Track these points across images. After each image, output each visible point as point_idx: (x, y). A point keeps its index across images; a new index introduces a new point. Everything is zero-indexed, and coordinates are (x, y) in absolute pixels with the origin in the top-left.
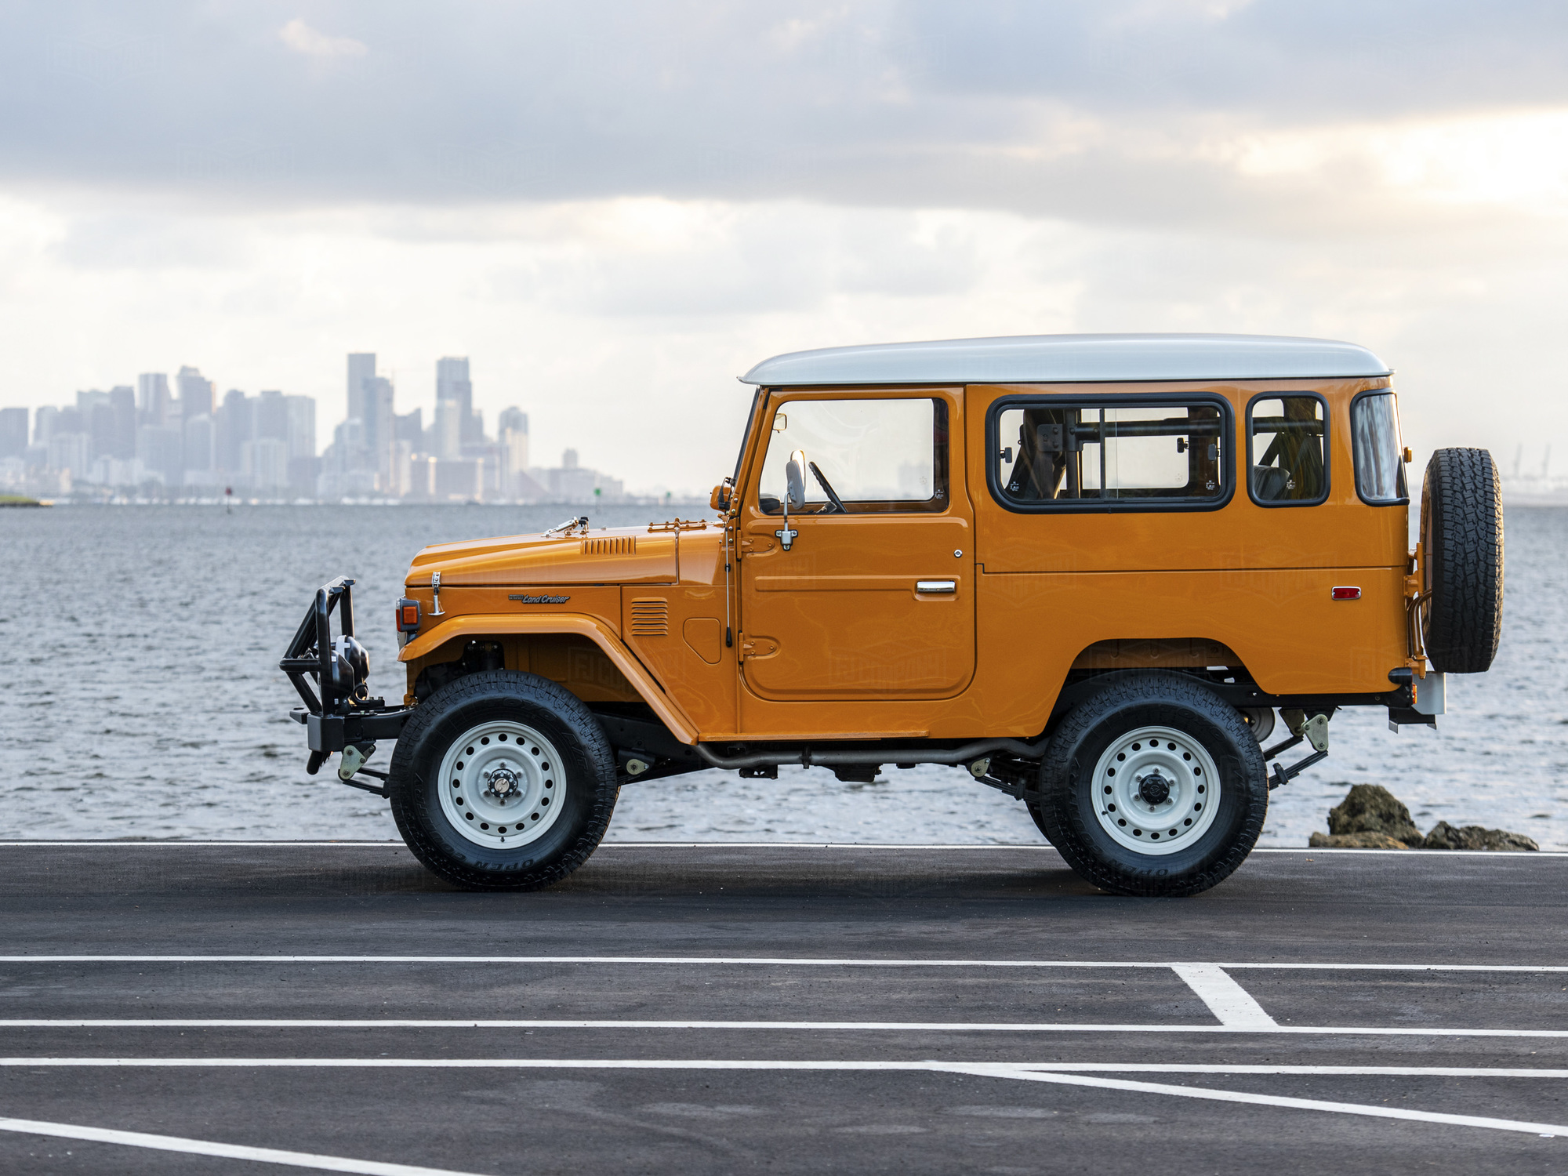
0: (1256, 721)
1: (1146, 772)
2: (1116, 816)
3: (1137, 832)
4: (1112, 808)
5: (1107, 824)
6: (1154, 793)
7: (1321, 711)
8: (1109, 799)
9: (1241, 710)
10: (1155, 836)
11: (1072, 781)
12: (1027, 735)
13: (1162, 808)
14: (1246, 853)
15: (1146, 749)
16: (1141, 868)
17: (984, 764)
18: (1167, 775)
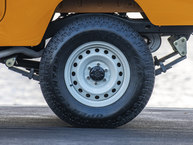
0: (152, 41)
1: (93, 65)
2: (77, 87)
3: (88, 96)
4: (75, 83)
5: (73, 91)
6: (97, 76)
7: (183, 35)
8: (74, 78)
9: (143, 35)
10: (97, 97)
11: (55, 69)
12: (32, 45)
13: (100, 83)
14: (143, 106)
15: (93, 53)
16: (89, 114)
17: (12, 61)
18: (104, 66)
